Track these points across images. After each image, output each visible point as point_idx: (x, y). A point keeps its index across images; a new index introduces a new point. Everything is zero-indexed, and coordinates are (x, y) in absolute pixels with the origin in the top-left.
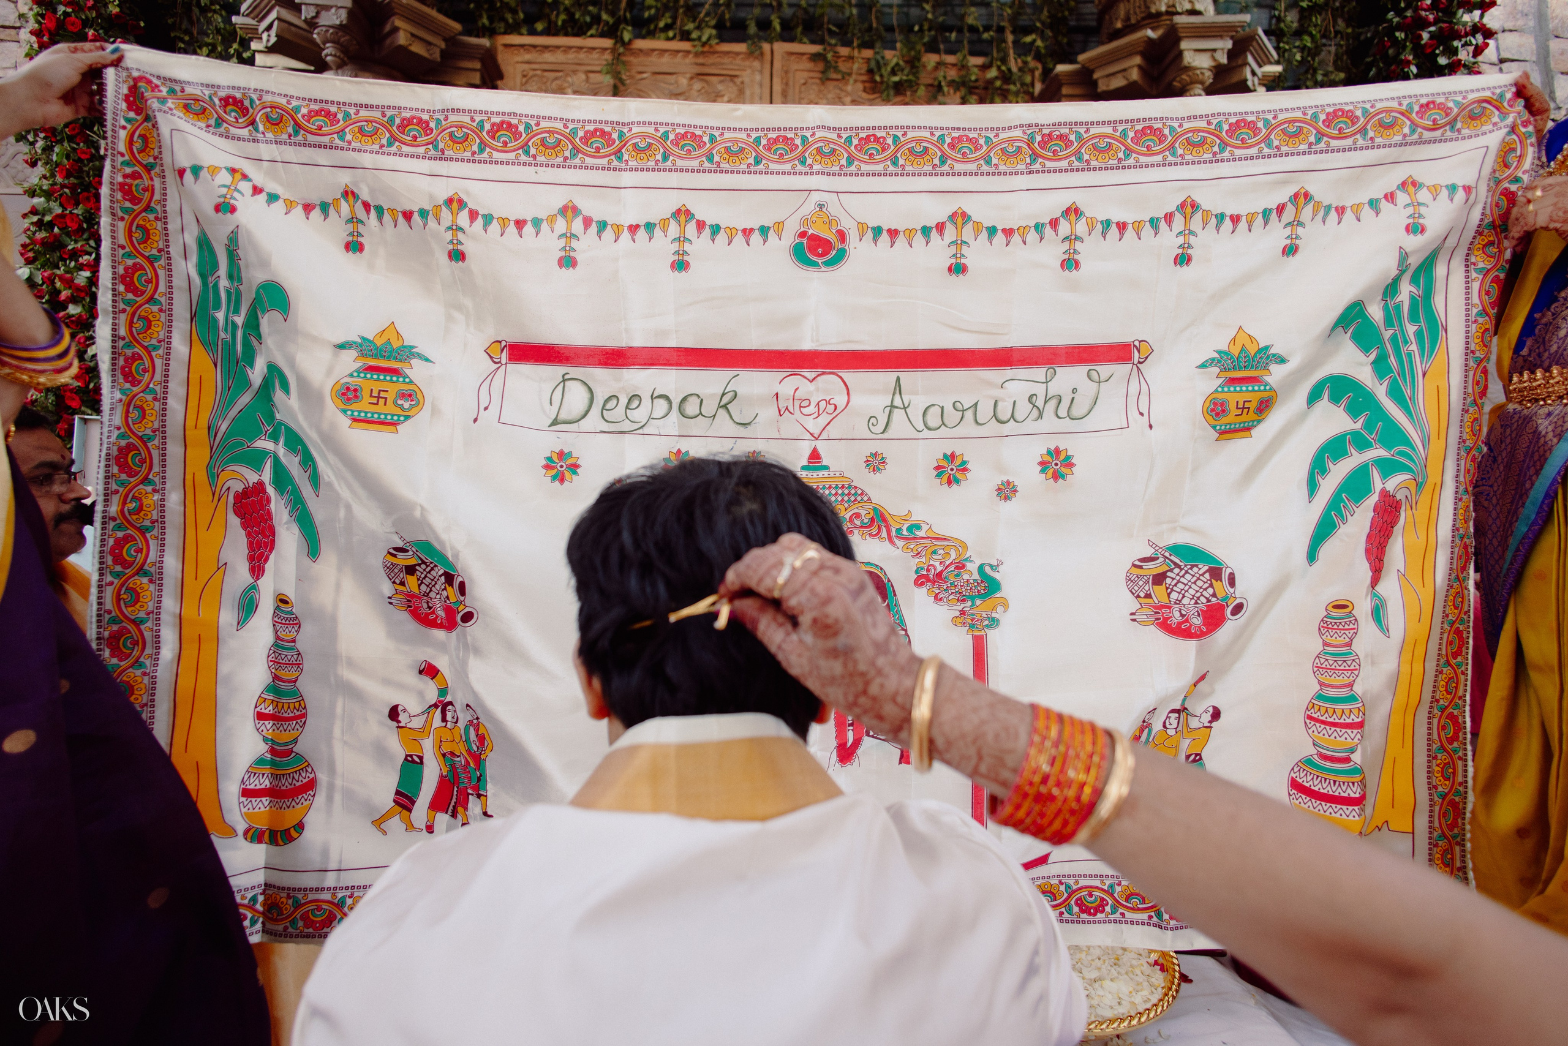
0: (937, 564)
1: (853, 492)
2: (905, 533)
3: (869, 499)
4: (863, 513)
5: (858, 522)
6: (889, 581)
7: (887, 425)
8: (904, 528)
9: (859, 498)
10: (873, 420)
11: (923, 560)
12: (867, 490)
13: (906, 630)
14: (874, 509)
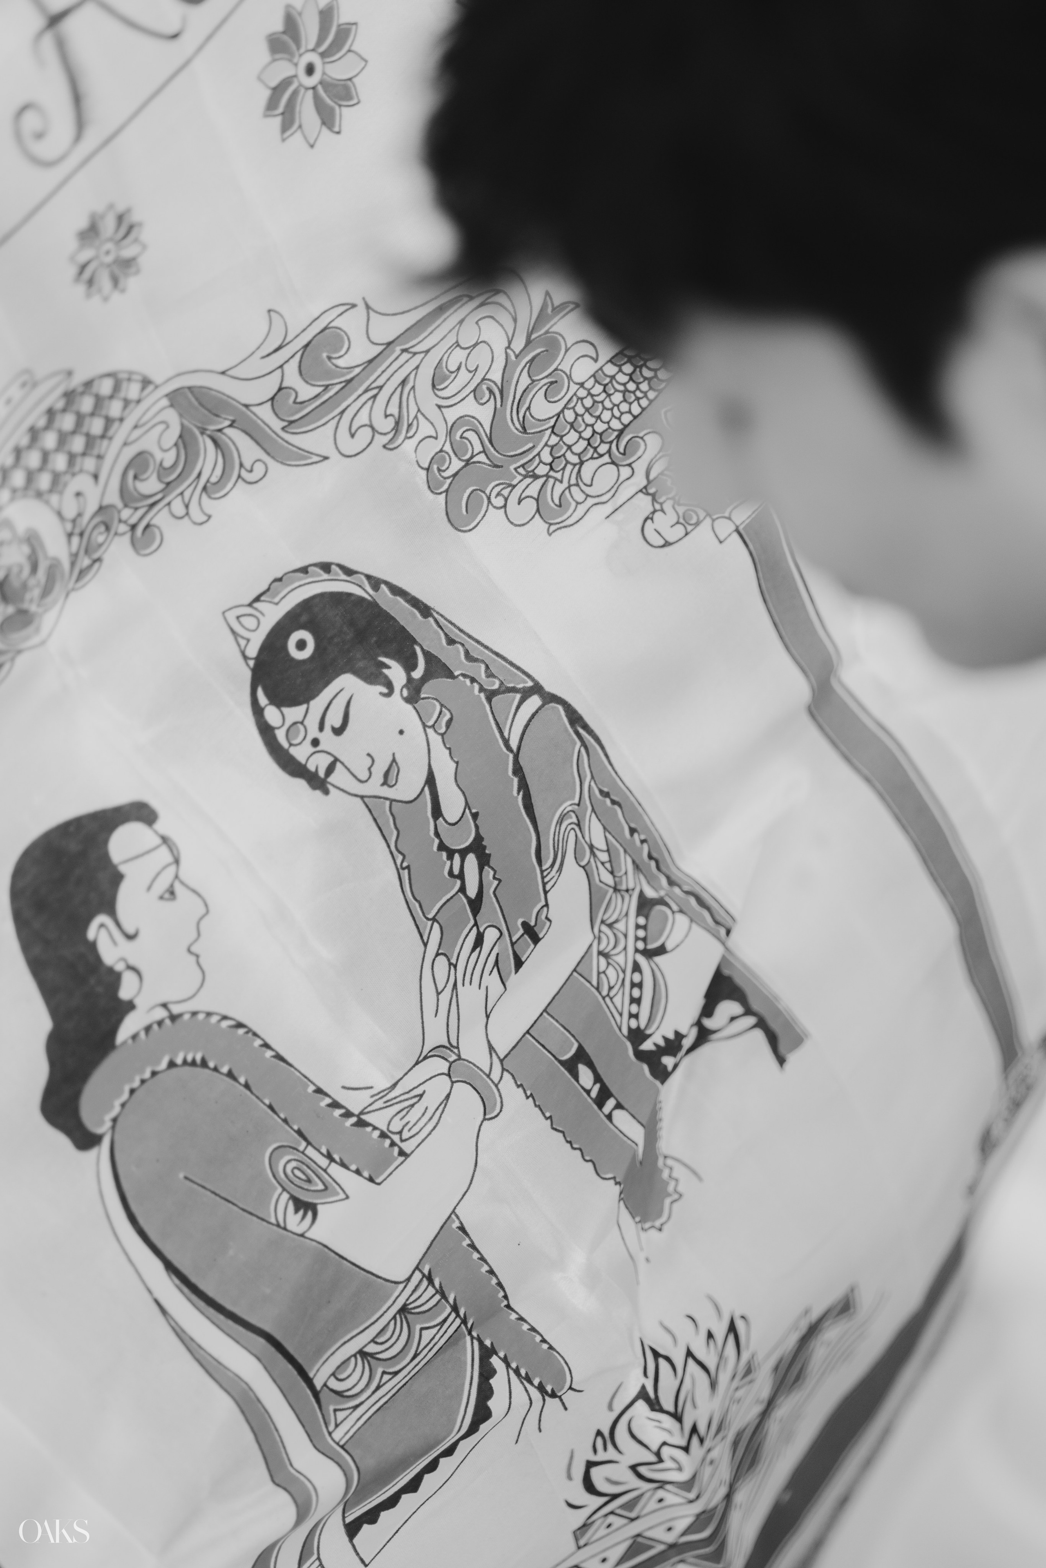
0: (469, 407)
1: (86, 404)
2: (306, 392)
3: (146, 382)
4: (149, 443)
5: (150, 485)
6: (375, 583)
7: (77, 99)
8: (292, 378)
9: (115, 409)
10: (31, 121)
11: (425, 429)
12: (120, 362)
13: (537, 689)
14: (175, 398)
